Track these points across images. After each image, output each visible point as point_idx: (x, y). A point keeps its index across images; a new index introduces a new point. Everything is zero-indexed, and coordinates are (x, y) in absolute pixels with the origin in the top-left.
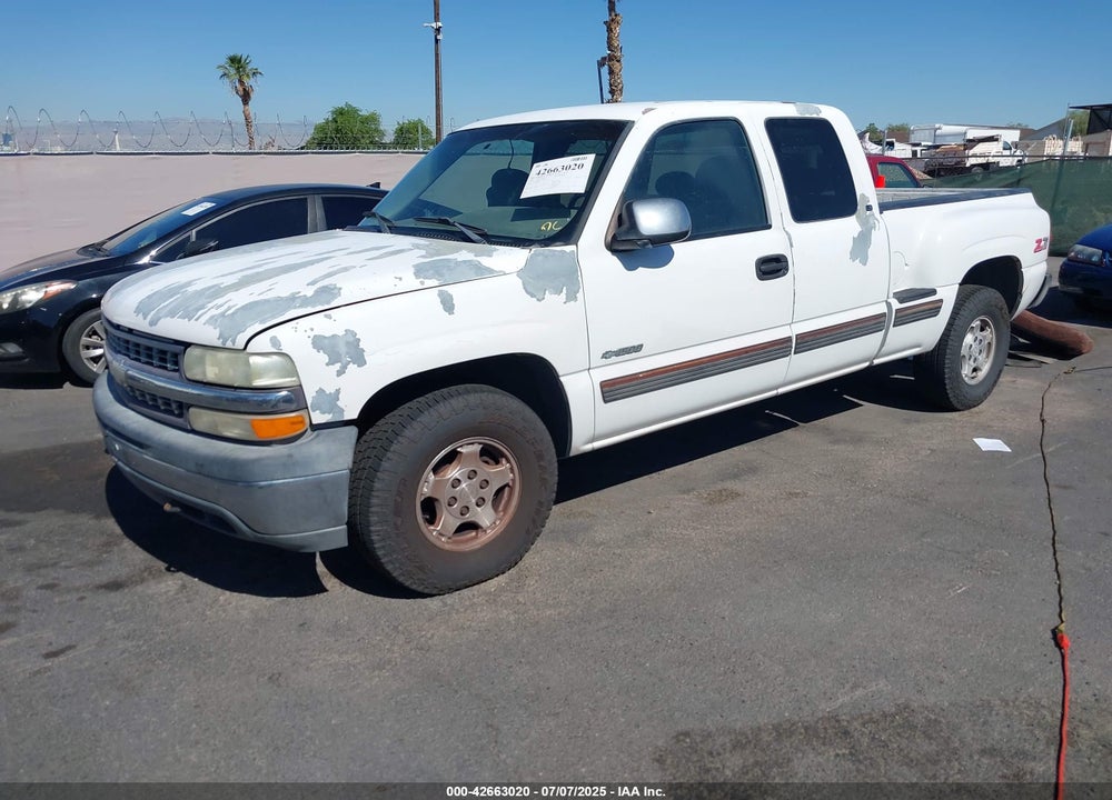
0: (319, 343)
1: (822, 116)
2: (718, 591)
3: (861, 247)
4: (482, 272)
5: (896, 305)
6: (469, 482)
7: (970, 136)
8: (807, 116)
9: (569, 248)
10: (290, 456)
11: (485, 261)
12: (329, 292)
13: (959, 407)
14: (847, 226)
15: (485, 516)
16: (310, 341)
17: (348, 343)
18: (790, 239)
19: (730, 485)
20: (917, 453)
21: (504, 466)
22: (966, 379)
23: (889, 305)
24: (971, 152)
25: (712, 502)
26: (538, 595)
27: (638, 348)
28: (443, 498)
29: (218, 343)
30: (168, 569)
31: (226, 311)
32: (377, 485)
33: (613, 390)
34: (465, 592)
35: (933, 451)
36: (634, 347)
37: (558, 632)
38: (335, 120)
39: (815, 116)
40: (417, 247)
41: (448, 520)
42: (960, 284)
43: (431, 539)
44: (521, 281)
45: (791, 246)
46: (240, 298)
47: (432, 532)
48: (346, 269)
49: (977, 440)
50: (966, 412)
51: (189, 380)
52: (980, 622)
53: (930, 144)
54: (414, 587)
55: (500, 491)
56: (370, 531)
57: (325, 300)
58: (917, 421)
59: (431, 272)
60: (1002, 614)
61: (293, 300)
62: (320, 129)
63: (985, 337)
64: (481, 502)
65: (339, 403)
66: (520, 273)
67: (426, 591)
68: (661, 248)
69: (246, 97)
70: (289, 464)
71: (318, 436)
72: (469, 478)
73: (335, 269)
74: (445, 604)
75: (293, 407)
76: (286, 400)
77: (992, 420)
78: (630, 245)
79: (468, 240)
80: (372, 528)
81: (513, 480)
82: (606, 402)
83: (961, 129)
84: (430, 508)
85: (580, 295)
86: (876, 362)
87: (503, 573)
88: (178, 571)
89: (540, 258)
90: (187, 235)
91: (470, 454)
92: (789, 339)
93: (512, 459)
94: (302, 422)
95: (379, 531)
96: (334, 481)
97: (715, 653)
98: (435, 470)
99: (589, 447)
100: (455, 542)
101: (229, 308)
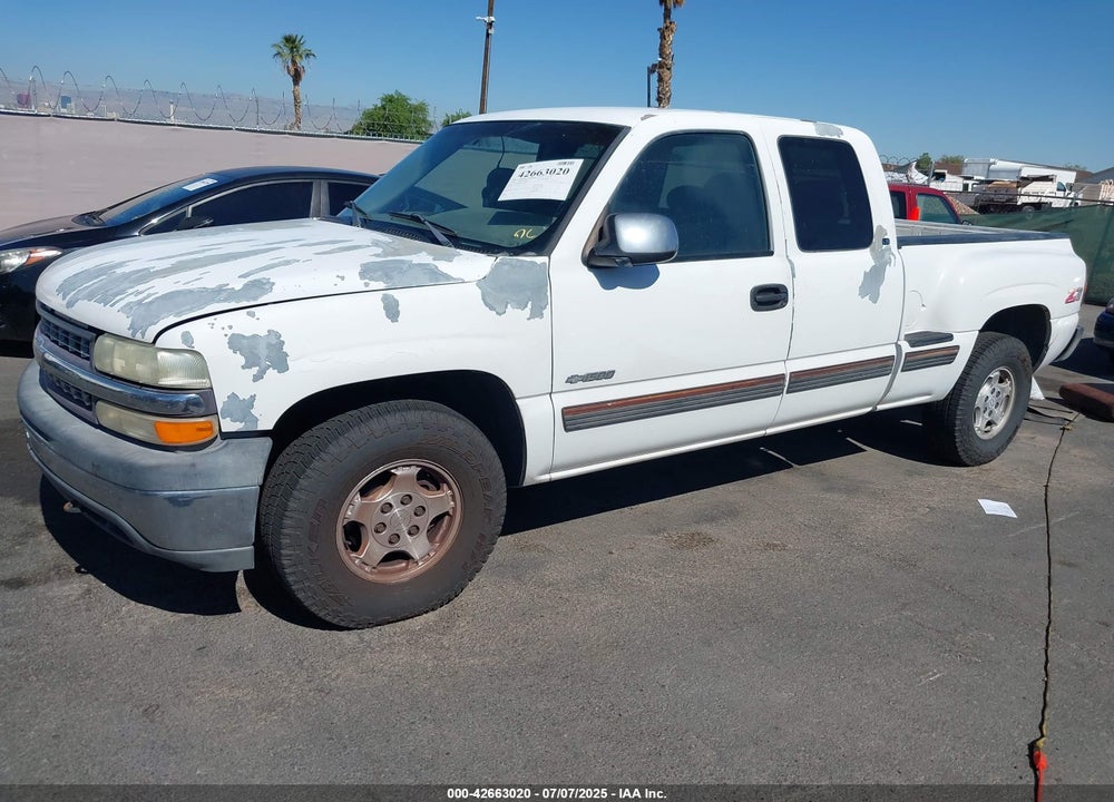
0: (236, 343)
1: (842, 138)
2: (665, 653)
3: (872, 283)
4: (437, 278)
5: (906, 348)
6: (403, 507)
7: (1024, 174)
8: (827, 137)
9: (540, 260)
10: (193, 465)
11: (443, 266)
12: (262, 286)
13: (968, 462)
14: (860, 259)
15: (417, 546)
16: (227, 339)
17: (269, 345)
18: (793, 269)
19: (706, 529)
20: (914, 509)
21: (445, 492)
22: (979, 433)
23: (899, 347)
24: (1024, 190)
25: (681, 546)
26: (466, 639)
27: (609, 374)
28: (370, 524)
29: (128, 334)
30: (78, 570)
31: (145, 298)
32: (292, 505)
33: (575, 418)
34: (387, 628)
35: (932, 509)
36: (604, 373)
37: (476, 687)
38: (384, 107)
39: (835, 137)
40: (376, 244)
41: (374, 548)
42: (980, 331)
43: (354, 568)
44: (479, 291)
45: (794, 276)
46: (162, 286)
47: (354, 561)
48: (288, 263)
49: (983, 502)
50: (975, 468)
51: (97, 370)
52: (949, 718)
53: (983, 178)
54: (328, 618)
55: (438, 520)
56: (281, 555)
57: (253, 295)
58: (921, 474)
59: (379, 273)
60: (976, 711)
61: (220, 292)
62: (369, 115)
63: (1003, 389)
64: (414, 531)
65: (253, 411)
66: (479, 283)
67: (342, 624)
68: (645, 267)
69: (297, 78)
70: (191, 474)
71: (225, 446)
72: (402, 503)
73: (276, 261)
74: (362, 640)
75: (202, 410)
76: (196, 403)
77: (1002, 479)
78: (608, 262)
79: (435, 241)
80: (283, 552)
81: (454, 509)
82: (567, 430)
83: (1017, 166)
84: (354, 534)
85: (546, 312)
86: (880, 407)
87: (433, 610)
88: (87, 573)
89: (506, 267)
90: (183, 211)
91: (405, 478)
92: (782, 377)
93: (454, 487)
94: (211, 429)
95: (290, 555)
96: (240, 498)
97: (643, 728)
98: (364, 492)
99: (546, 478)
100: (380, 572)
101: (149, 296)
